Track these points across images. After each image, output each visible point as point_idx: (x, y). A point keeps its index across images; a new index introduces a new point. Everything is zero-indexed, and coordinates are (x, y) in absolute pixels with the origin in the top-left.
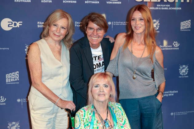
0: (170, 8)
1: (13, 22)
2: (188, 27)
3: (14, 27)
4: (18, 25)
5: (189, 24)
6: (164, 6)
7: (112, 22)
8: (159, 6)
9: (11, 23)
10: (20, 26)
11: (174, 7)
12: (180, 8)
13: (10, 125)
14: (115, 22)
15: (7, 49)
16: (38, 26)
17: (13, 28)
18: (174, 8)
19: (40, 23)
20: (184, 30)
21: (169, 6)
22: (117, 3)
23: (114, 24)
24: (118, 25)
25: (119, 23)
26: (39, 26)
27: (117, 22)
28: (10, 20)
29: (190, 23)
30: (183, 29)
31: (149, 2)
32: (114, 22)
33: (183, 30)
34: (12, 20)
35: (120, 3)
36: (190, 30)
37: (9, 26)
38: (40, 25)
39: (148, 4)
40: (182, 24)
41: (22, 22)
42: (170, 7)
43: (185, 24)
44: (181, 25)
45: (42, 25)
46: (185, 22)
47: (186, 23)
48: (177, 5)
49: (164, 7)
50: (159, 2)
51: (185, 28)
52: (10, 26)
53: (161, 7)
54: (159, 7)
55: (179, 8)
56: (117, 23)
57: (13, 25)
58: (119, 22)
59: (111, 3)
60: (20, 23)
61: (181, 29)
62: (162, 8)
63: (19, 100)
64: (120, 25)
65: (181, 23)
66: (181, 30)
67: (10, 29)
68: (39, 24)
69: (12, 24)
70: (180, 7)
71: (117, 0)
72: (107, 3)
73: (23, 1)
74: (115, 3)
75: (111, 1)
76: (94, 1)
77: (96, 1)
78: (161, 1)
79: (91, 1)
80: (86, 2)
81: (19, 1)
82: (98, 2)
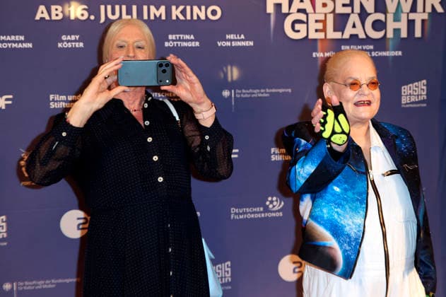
0: (373, 53)
2: (421, 98)
4: (2, 102)
5: (423, 90)
6: (360, 47)
7: (233, 91)
8: (348, 48)
10: (6, 105)
11: (385, 50)
12: (400, 53)
14: (240, 91)
16: (51, 104)
18: (384, 54)
19: (57, 97)
20: (411, 105)
21: (371, 47)
22: (243, 44)
23: (238, 96)
24: (246, 98)
25: (248, 94)
26: (53, 105)
27: (244, 91)
29: (425, 88)
30: (408, 102)
31: (321, 40)
32: (238, 91)
33: (407, 106)
35: (251, 43)
36: (425, 105)
38: (57, 101)
39: (319, 44)
40: (405, 90)
41: (11, 97)
42: (375, 50)
43: (411, 91)
44: (403, 94)
45: (60, 101)
46: (411, 85)
47: (415, 89)
48: (390, 44)
50: (346, 40)
51: (413, 100)
55: (397, 52)
56: (244, 94)
58: (248, 89)
59: (228, 44)
60: (7, 100)
61: (403, 102)
63: (7, 287)
64: (251, 97)
65: (403, 88)
66: (403, 106)
68: (53, 100)
70: (398, 50)
71: (243, 37)
72: (219, 44)
73: (14, 45)
74: (239, 44)
75: (229, 40)
76: (187, 41)
77: (191, 40)
78: (351, 36)
79: (180, 40)
80: (166, 44)
81: (5, 46)
82: (198, 44)
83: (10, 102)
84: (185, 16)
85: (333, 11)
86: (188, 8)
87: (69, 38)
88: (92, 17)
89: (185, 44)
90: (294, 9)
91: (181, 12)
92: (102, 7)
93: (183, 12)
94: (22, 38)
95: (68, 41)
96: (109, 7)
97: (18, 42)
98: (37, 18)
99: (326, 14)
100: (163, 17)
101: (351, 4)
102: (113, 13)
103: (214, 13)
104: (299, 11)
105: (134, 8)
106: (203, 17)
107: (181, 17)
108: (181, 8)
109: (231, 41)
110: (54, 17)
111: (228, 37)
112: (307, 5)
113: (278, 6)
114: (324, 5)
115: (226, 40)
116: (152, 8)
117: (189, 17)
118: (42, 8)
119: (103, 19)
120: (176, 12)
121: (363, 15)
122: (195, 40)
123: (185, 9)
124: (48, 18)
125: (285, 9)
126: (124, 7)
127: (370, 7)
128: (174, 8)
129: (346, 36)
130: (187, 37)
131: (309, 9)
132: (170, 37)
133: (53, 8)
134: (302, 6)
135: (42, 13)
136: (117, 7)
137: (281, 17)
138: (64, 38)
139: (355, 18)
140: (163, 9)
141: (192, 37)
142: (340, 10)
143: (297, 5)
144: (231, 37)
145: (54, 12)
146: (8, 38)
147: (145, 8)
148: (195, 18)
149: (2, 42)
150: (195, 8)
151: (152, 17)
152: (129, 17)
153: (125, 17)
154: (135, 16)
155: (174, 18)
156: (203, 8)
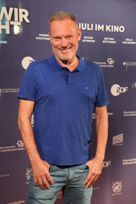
35: (135, 43)
59: (126, 43)
71: (132, 40)
72: (123, 43)
73: (45, 39)
74: (130, 43)
76: (111, 41)
79: (109, 40)
80: (104, 42)
81: (41, 38)
82: (115, 42)
86: (112, 26)
89: (110, 42)
92: (80, 24)
93: (110, 28)
94: (48, 36)
96: (82, 24)
97: (46, 37)
100: (103, 30)
102: (84, 27)
103: (122, 29)
105: (92, 25)
106: (118, 31)
107: (110, 30)
108: (110, 26)
109: (127, 41)
115: (125, 41)
116: (99, 25)
117: (112, 31)
120: (108, 28)
122: (114, 41)
123: (111, 27)
128: (107, 26)
130: (111, 39)
132: (105, 39)
136: (86, 24)
140: (103, 26)
141: (113, 39)
146: (42, 35)
147: (96, 25)
149: (40, 37)
150: (115, 27)
151: (99, 30)
152: (90, 29)
153: (88, 29)
154: (92, 29)
155: (107, 30)
156: (118, 27)
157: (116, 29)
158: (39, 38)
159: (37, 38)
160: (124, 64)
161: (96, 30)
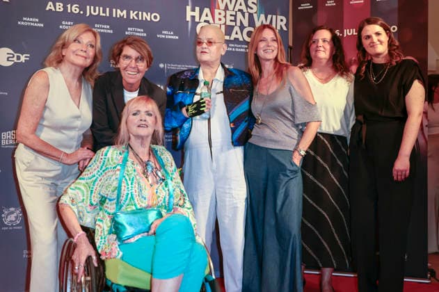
1: (16, 55)
3: (16, 61)
4: (23, 59)
6: (240, 46)
8: (233, 45)
9: (11, 56)
10: (25, 60)
13: (6, 212)
14: (170, 65)
15: (4, 93)
17: (15, 64)
21: (246, 46)
22: (172, 37)
23: (169, 68)
24: (173, 69)
25: (174, 67)
27: (172, 65)
28: (12, 52)
34: (13, 50)
35: (177, 38)
37: (8, 60)
41: (29, 55)
49: (239, 48)
50: (232, 41)
52: (10, 59)
53: (235, 48)
54: (232, 47)
56: (172, 67)
57: (15, 59)
58: (175, 64)
59: (164, 36)
60: (26, 57)
62: (237, 50)
64: (176, 69)
67: (10, 64)
69: (13, 57)
71: (172, 33)
72: (158, 36)
73: (32, 24)
74: (170, 37)
75: (164, 34)
76: (139, 32)
77: (142, 32)
78: (235, 39)
79: (134, 31)
80: (127, 33)
81: (26, 24)
82: (145, 35)
83: (28, 59)
84: (138, 17)
85: (225, 24)
86: (140, 13)
87: (67, 23)
88: (82, 12)
89: (138, 34)
90: (202, 20)
91: (136, 15)
92: (88, 7)
93: (137, 15)
94: (37, 20)
95: (66, 25)
96: (92, 7)
97: (35, 22)
98: (47, 9)
99: (220, 25)
100: (125, 17)
101: (235, 21)
102: (95, 11)
103: (155, 17)
104: (205, 21)
105: (108, 9)
106: (149, 19)
107: (136, 18)
108: (136, 12)
109: (165, 35)
110: (58, 10)
111: (163, 32)
112: (210, 18)
113: (193, 17)
114: (220, 19)
115: (162, 34)
116: (119, 11)
117: (140, 19)
118: (50, 3)
119: (88, 14)
120: (133, 15)
121: (242, 27)
122: (144, 32)
123: (138, 13)
124: (54, 10)
125: (197, 20)
126: (101, 8)
127: (246, 23)
128: (131, 12)
129: (232, 38)
130: (139, 30)
131: (211, 21)
132: (129, 29)
133: (57, 4)
134: (207, 19)
135: (50, 6)
136: (97, 8)
137: (195, 24)
138: (63, 23)
139: (237, 29)
140: (125, 12)
141: (142, 30)
142: (229, 23)
143: (204, 18)
144: (165, 32)
145: (57, 7)
146: (28, 19)
147: (114, 10)
148: (144, 19)
149: (25, 21)
150: (144, 14)
151: (118, 16)
152: (104, 15)
153: (101, 14)
154: (108, 15)
155: (131, 18)
156: (149, 14)
157: (147, 16)
158: (23, 23)
159: (19, 23)
160: (161, 66)
161: (114, 16)
